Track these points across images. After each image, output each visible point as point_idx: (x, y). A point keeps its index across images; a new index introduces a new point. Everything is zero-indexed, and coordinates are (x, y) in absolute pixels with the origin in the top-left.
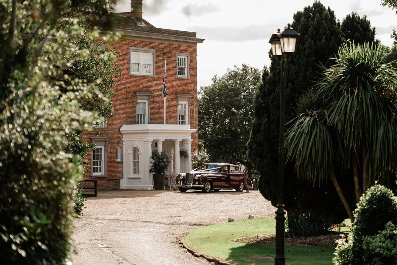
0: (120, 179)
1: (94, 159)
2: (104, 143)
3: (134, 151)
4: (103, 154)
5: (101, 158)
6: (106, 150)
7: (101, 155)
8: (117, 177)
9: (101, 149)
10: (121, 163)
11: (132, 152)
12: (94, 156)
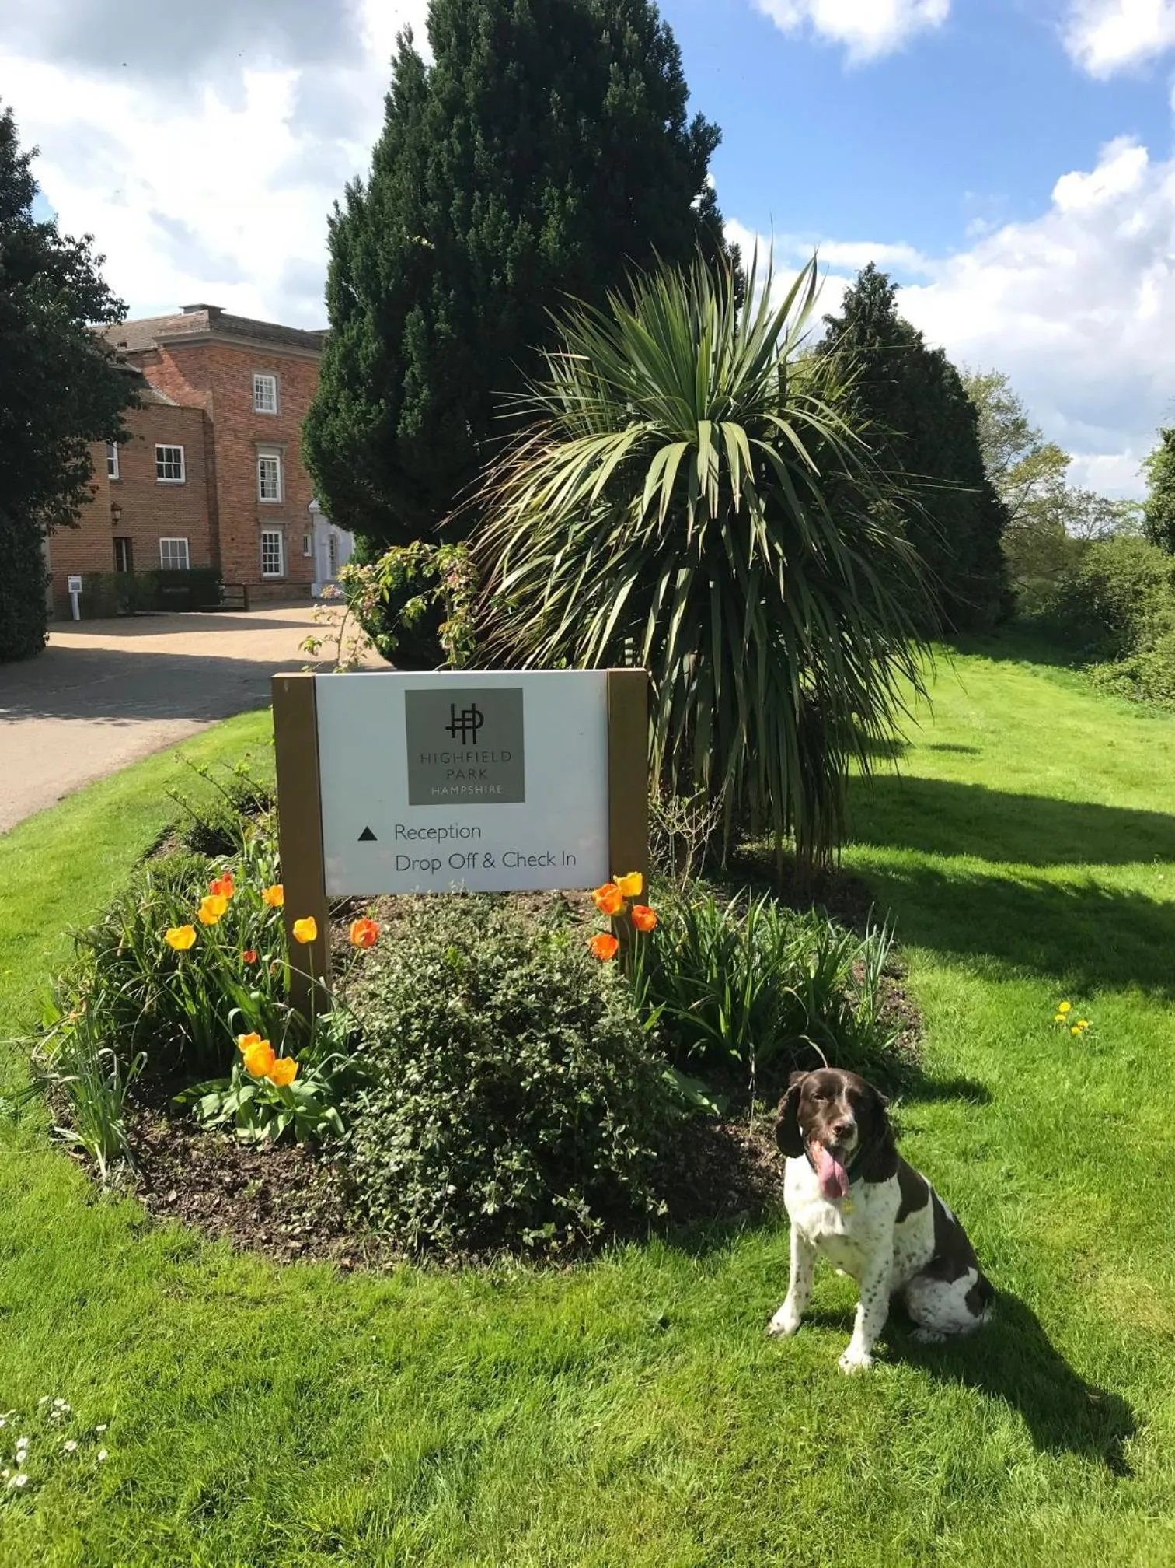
0: (310, 584)
1: (265, 551)
2: (281, 527)
3: (332, 542)
4: (280, 543)
5: (277, 551)
6: (284, 538)
7: (277, 546)
8: (307, 580)
9: (276, 536)
10: (312, 558)
11: (328, 542)
12: (265, 546)
